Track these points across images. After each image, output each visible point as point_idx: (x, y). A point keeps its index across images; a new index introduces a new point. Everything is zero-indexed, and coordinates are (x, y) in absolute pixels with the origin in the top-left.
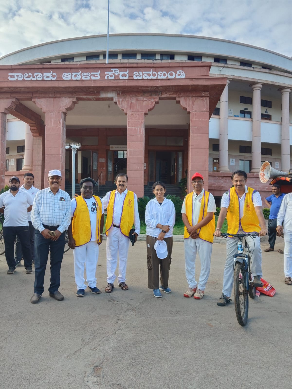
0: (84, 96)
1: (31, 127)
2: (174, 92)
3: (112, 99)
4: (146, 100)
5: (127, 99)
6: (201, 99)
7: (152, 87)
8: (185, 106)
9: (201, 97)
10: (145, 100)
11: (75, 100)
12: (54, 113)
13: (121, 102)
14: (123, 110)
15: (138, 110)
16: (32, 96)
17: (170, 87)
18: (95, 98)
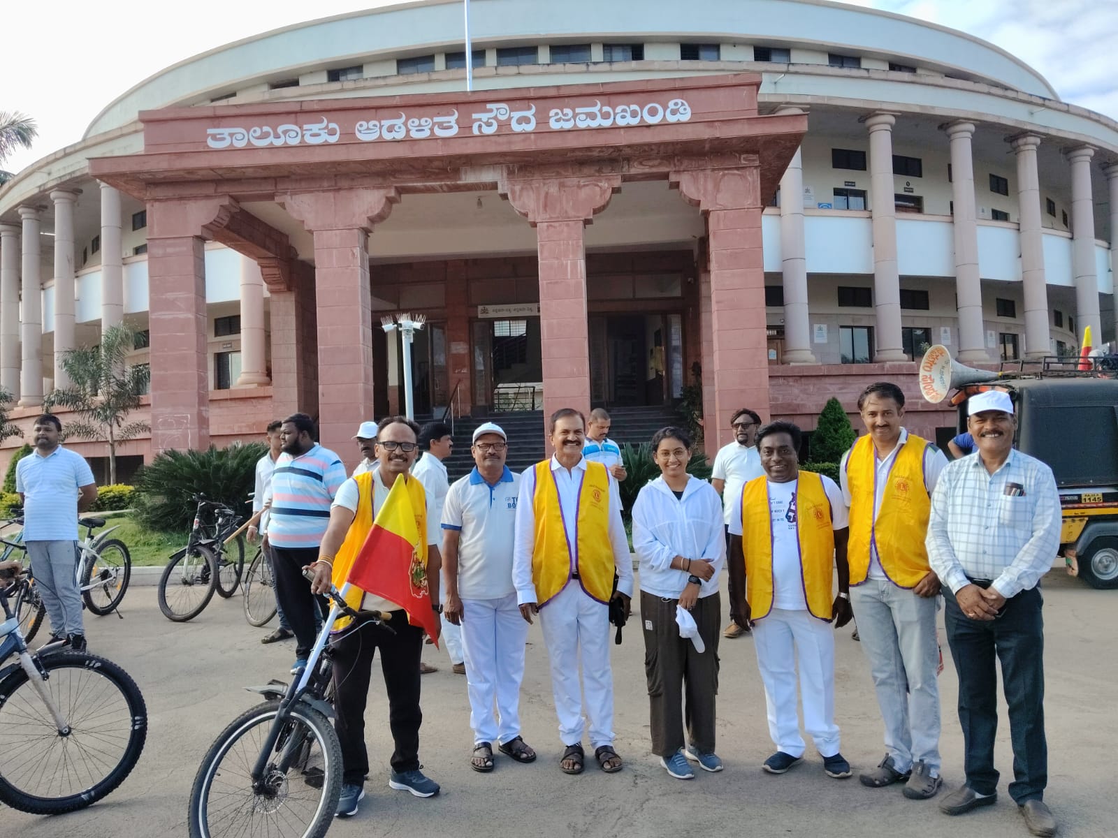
0: (417, 182)
1: (262, 267)
2: (662, 158)
3: (494, 186)
4: (587, 185)
5: (535, 184)
6: (739, 175)
7: (602, 148)
8: (695, 196)
9: (737, 169)
10: (584, 186)
11: (392, 193)
12: (338, 232)
13: (518, 193)
14: (526, 215)
15: (566, 212)
16: (274, 188)
17: (653, 147)
18: (447, 186)
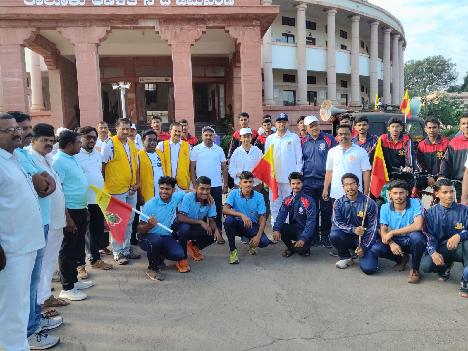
0: (120, 24)
1: (45, 58)
2: (223, 20)
3: (153, 28)
4: (192, 30)
5: (170, 28)
6: (252, 29)
7: (198, 15)
8: (235, 37)
9: (252, 26)
10: (191, 30)
11: (109, 29)
12: (85, 45)
13: (163, 31)
14: (167, 41)
15: (184, 40)
16: (56, 24)
17: (219, 15)
18: (133, 27)
